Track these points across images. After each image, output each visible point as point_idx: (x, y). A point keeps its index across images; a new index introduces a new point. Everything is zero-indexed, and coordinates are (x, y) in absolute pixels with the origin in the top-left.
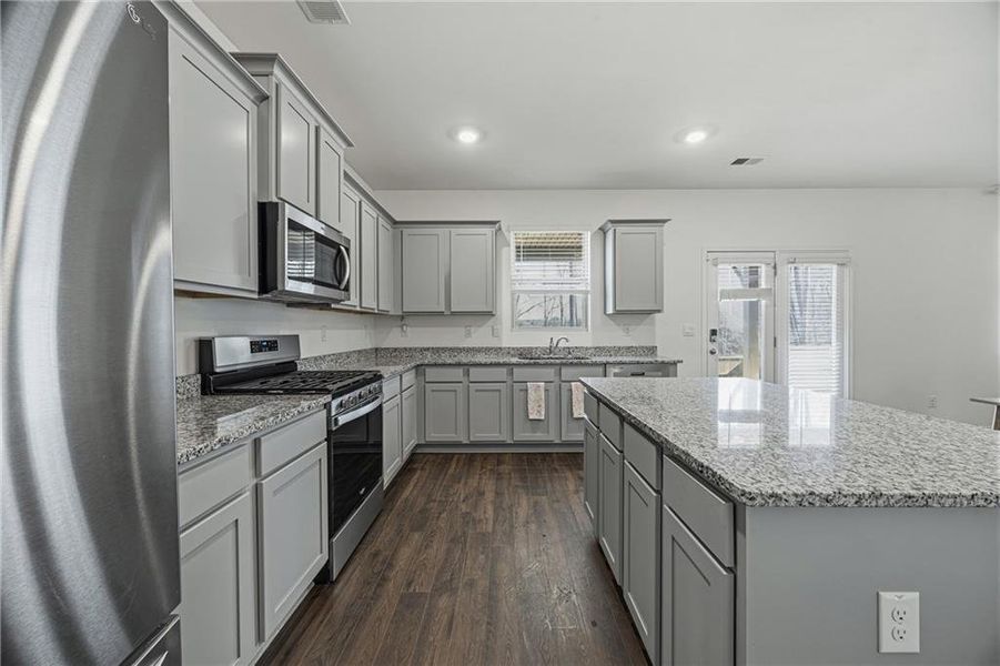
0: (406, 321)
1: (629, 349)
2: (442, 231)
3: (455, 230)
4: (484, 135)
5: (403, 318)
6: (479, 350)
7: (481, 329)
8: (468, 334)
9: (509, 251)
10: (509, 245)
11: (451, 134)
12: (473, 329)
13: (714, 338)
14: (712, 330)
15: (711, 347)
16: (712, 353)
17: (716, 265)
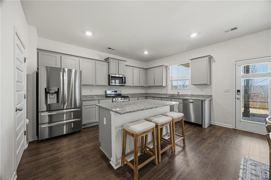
0: (151, 88)
1: (202, 96)
2: (153, 69)
3: (155, 69)
4: (149, 52)
5: (150, 87)
6: (163, 94)
7: (164, 89)
8: (161, 91)
9: (170, 71)
10: (169, 69)
11: (143, 52)
12: (162, 89)
13: (238, 93)
14: (237, 90)
15: (237, 96)
16: (238, 99)
17: (240, 66)
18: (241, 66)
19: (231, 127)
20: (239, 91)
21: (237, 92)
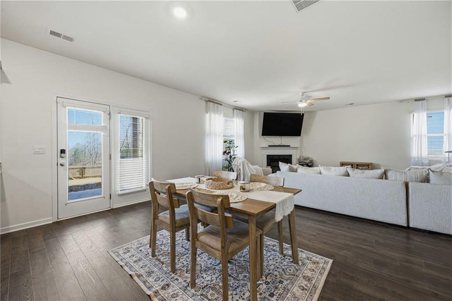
13: (63, 155)
14: (61, 150)
15: (61, 161)
16: (62, 165)
17: (65, 107)
18: (67, 108)
19: (50, 220)
20: (63, 151)
21: (61, 153)
